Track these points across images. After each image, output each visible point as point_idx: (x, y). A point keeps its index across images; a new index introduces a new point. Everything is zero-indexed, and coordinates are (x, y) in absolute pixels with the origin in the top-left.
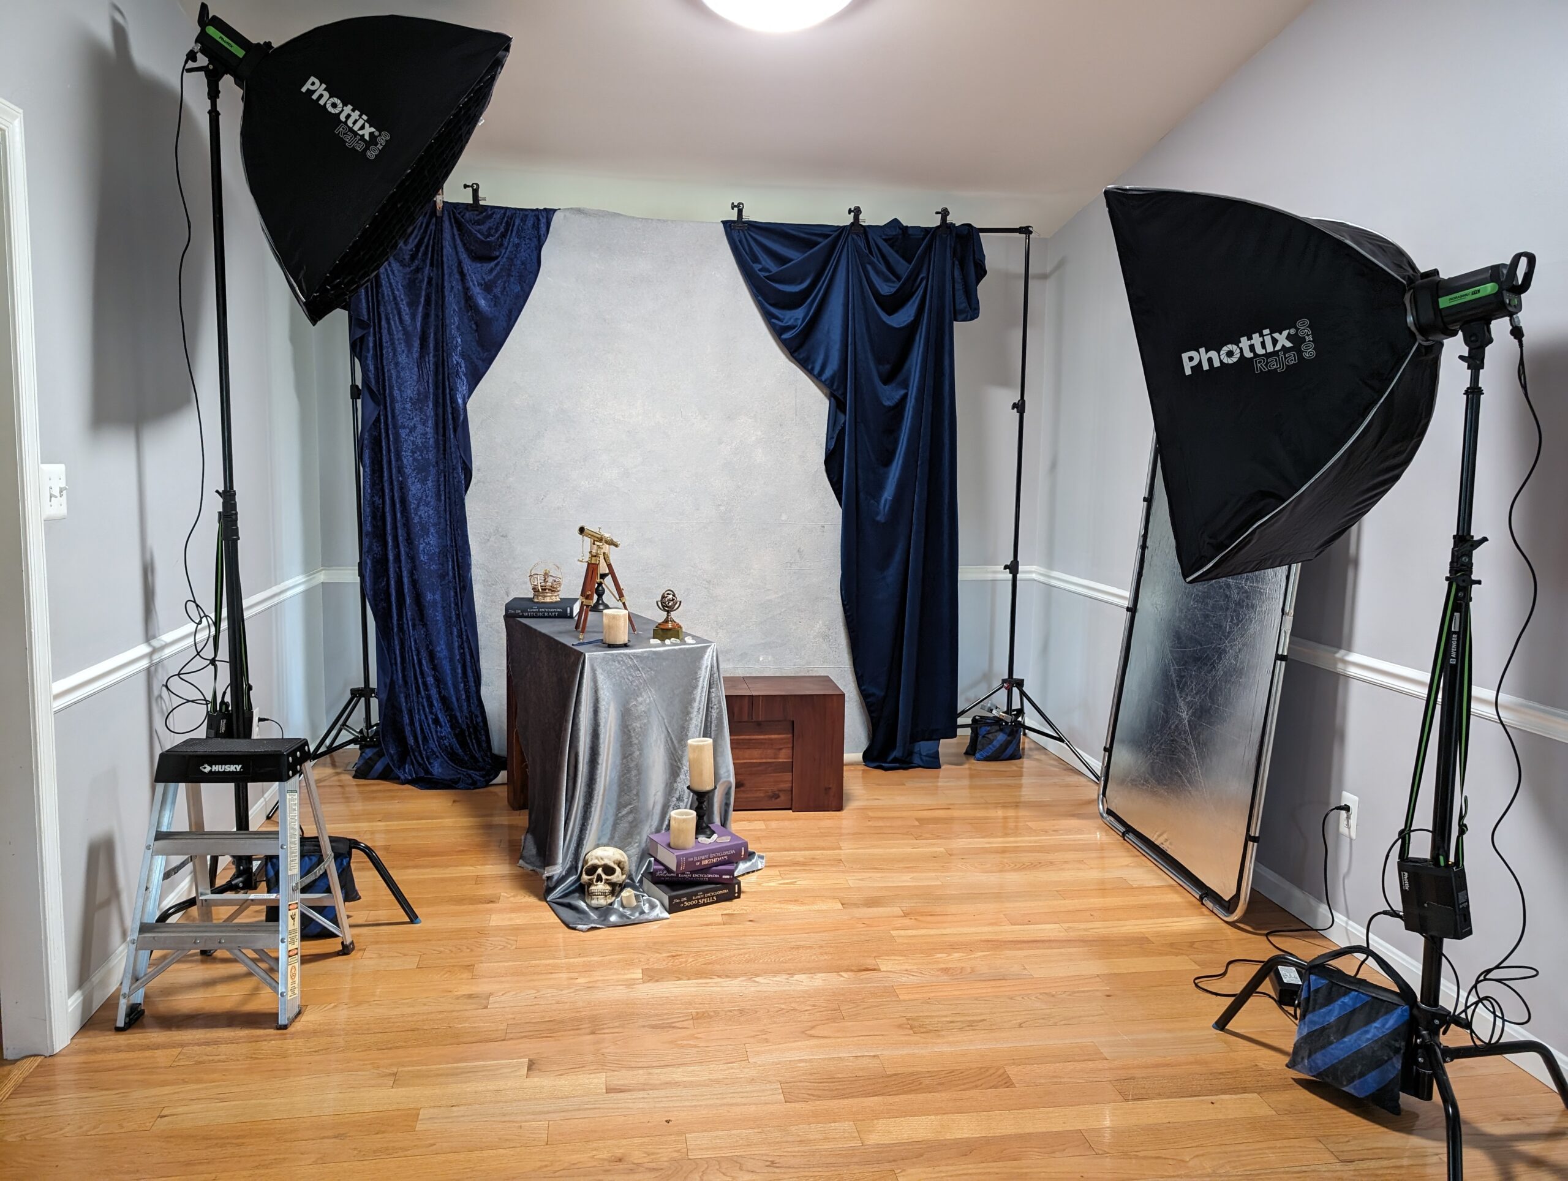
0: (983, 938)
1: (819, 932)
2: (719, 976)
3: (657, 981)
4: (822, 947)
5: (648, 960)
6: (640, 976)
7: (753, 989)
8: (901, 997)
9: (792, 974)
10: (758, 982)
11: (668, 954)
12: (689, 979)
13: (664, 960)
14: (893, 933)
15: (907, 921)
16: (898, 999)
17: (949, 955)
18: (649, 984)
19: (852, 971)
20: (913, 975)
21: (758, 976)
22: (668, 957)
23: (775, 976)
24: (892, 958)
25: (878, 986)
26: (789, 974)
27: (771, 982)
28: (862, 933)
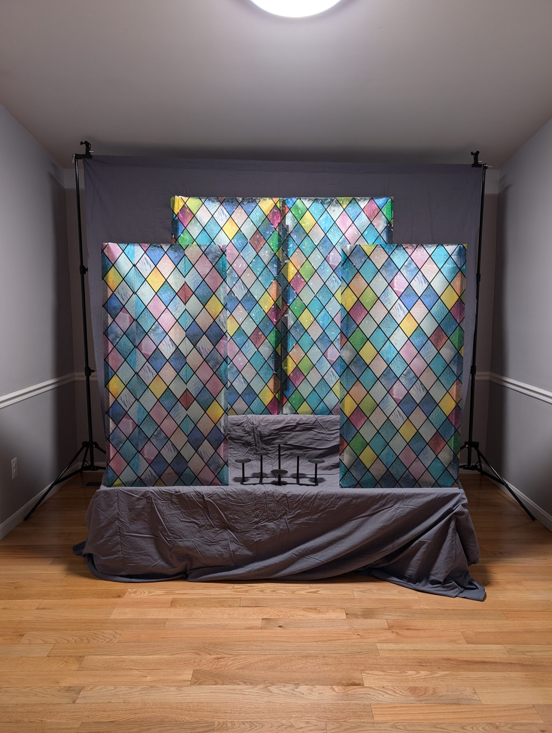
0: (445, 656)
1: (326, 641)
2: (245, 683)
3: (200, 684)
4: (324, 657)
5: (201, 661)
6: (189, 677)
7: (266, 699)
8: (377, 719)
9: (297, 685)
10: (270, 692)
11: (215, 656)
12: (222, 684)
13: (211, 662)
14: (379, 646)
15: (390, 635)
16: (373, 721)
17: (418, 673)
18: (194, 687)
19: (343, 685)
20: (388, 693)
21: (273, 684)
22: (215, 659)
23: (285, 686)
24: (375, 672)
25: (360, 704)
26: (295, 684)
27: (281, 692)
28: (356, 644)
